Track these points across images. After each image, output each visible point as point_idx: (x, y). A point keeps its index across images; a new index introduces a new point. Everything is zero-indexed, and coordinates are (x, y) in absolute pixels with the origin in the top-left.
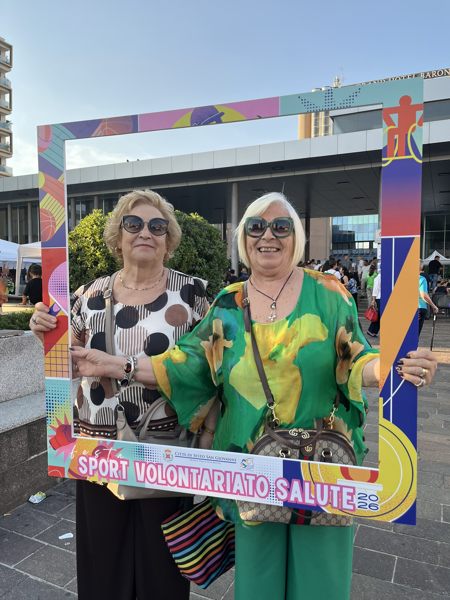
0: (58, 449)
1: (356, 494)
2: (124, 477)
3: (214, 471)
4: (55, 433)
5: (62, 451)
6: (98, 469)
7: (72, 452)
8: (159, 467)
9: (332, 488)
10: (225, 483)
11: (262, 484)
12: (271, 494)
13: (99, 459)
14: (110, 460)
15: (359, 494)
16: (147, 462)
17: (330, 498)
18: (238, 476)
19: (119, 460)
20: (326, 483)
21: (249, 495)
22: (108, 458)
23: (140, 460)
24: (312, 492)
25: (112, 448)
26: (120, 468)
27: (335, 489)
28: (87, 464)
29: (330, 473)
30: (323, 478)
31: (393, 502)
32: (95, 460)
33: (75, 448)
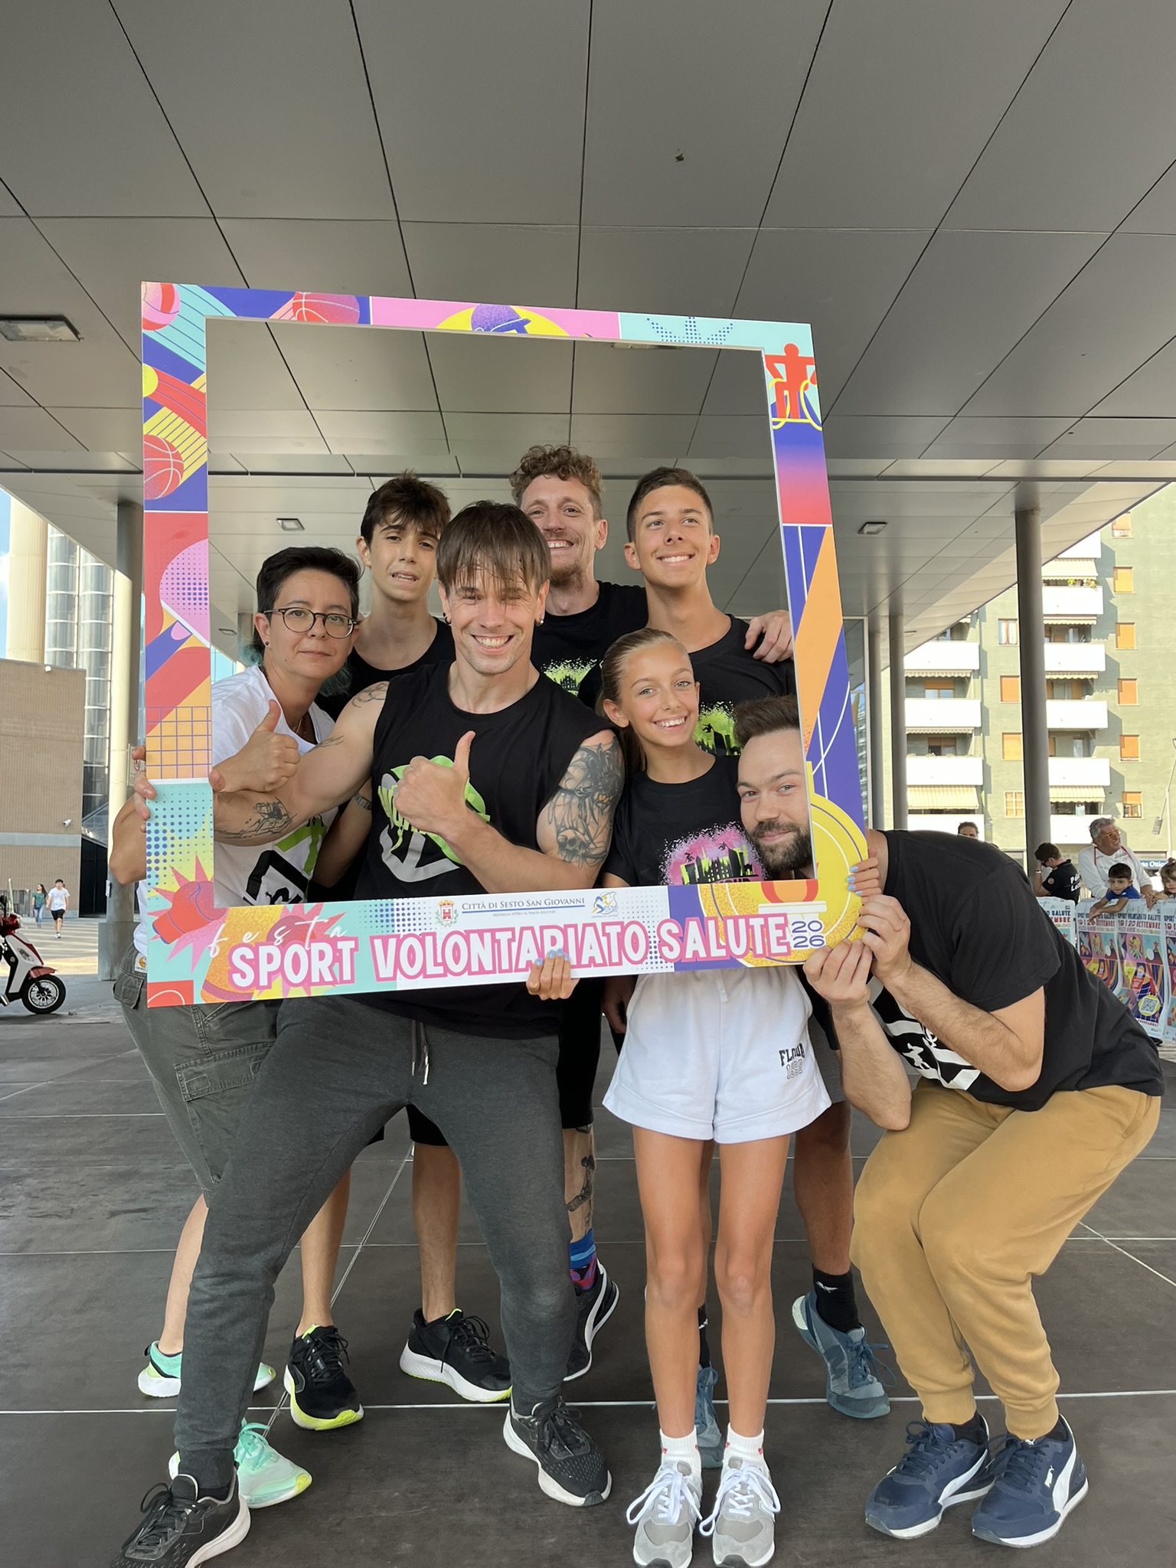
0: (177, 940)
1: (790, 925)
2: (347, 976)
3: (542, 928)
4: (169, 905)
5: (186, 945)
6: (281, 969)
7: (215, 941)
8: (429, 940)
9: (752, 921)
10: (565, 948)
11: (634, 936)
12: (651, 953)
13: (283, 948)
14: (312, 944)
15: (793, 924)
17: (751, 939)
18: (590, 930)
19: (333, 942)
20: (741, 914)
21: (612, 964)
22: (308, 940)
23: (385, 934)
24: (720, 935)
25: (316, 918)
26: (338, 957)
27: (756, 923)
28: (254, 964)
29: (747, 896)
30: (735, 907)
31: (844, 927)
32: (274, 950)
33: (223, 932)
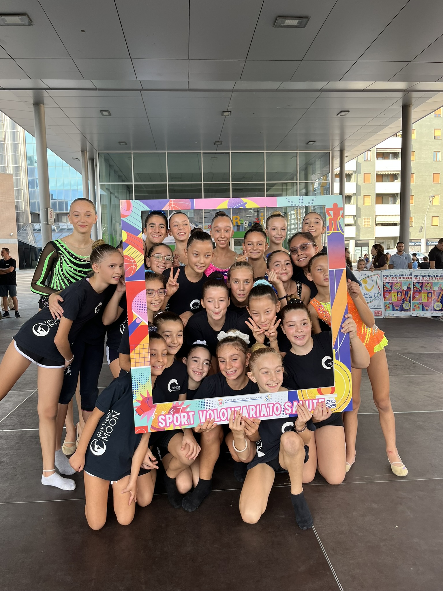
0: (142, 415)
2: (192, 422)
3: (249, 406)
4: (140, 404)
5: (145, 416)
6: (173, 421)
7: (154, 414)
8: (215, 411)
9: (314, 401)
10: (256, 412)
11: (277, 408)
12: (282, 412)
13: (173, 415)
14: (182, 414)
16: (207, 410)
18: (264, 406)
19: (187, 413)
20: (310, 399)
21: (270, 416)
22: (180, 412)
23: (203, 410)
25: (182, 406)
26: (189, 417)
28: (165, 420)
29: (313, 393)
30: (309, 397)
31: (342, 401)
32: (170, 416)
33: (156, 411)
